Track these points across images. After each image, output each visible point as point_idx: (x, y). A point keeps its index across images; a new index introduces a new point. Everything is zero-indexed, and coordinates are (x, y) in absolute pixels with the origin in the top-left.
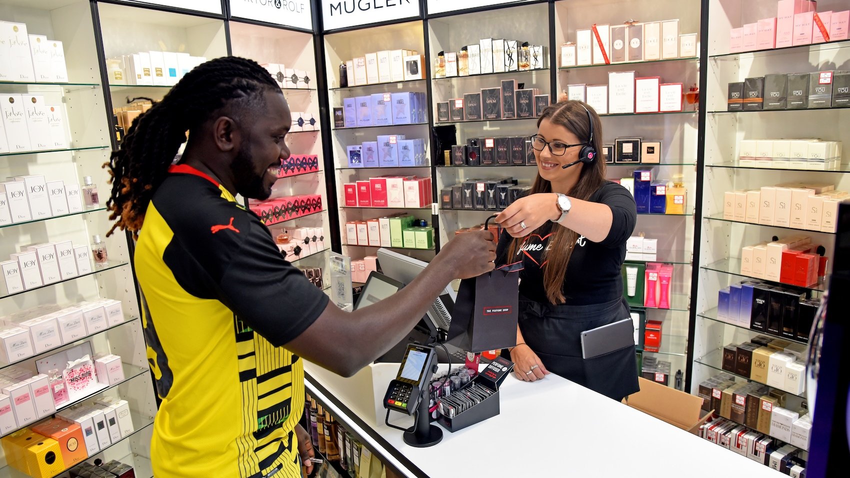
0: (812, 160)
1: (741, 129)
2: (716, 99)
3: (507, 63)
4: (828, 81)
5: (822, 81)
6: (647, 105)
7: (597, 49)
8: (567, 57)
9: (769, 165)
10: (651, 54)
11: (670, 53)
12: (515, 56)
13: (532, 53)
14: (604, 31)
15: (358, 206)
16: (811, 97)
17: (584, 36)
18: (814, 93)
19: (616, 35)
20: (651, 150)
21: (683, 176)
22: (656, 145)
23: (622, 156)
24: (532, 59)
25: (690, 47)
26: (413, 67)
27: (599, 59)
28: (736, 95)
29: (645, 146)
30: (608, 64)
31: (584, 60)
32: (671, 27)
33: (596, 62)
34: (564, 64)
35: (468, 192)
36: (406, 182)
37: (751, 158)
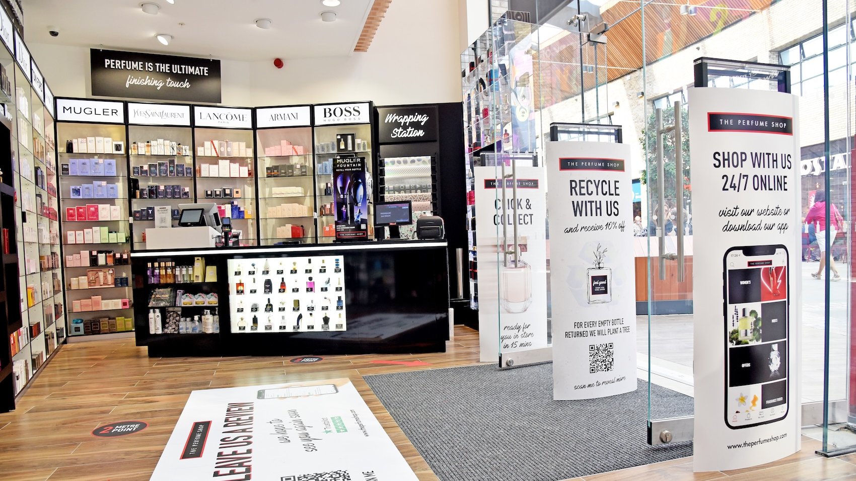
0: (297, 193)
1: (268, 187)
2: (262, 172)
3: (172, 151)
4: (299, 167)
5: (297, 167)
6: (235, 174)
7: (213, 150)
8: (200, 152)
9: (283, 196)
10: (235, 154)
11: (243, 155)
12: (175, 149)
13: (184, 148)
14: (216, 143)
15: (76, 221)
16: (294, 172)
17: (208, 144)
18: (295, 171)
19: (221, 145)
20: (237, 192)
21: (245, 207)
22: (239, 190)
23: (225, 195)
24: (184, 151)
25: (250, 153)
26: (118, 148)
27: (214, 154)
28: (269, 171)
29: (235, 190)
30: (218, 156)
31: (208, 154)
32: (243, 145)
33: (213, 155)
34: (199, 155)
35: (150, 211)
36: (111, 206)
37: (277, 194)
